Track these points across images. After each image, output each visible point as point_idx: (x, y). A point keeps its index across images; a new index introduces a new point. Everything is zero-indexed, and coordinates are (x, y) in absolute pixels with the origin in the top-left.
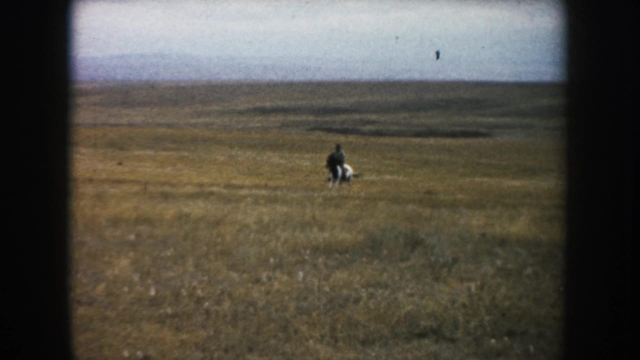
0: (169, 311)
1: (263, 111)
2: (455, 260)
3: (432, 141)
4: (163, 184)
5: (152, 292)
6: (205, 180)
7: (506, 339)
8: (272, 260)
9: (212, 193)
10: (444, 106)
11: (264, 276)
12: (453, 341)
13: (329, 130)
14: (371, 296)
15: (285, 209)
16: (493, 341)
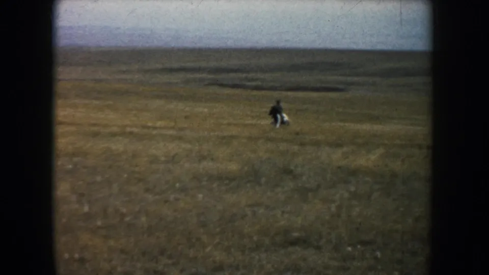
0: (99, 223)
1: (171, 70)
2: (319, 186)
3: (301, 94)
4: (94, 125)
5: (86, 209)
6: (127, 122)
7: (359, 246)
8: (177, 185)
9: (131, 133)
10: (311, 67)
11: (172, 197)
12: (318, 248)
13: (222, 85)
14: (254, 213)
15: (189, 146)
16: (350, 249)
